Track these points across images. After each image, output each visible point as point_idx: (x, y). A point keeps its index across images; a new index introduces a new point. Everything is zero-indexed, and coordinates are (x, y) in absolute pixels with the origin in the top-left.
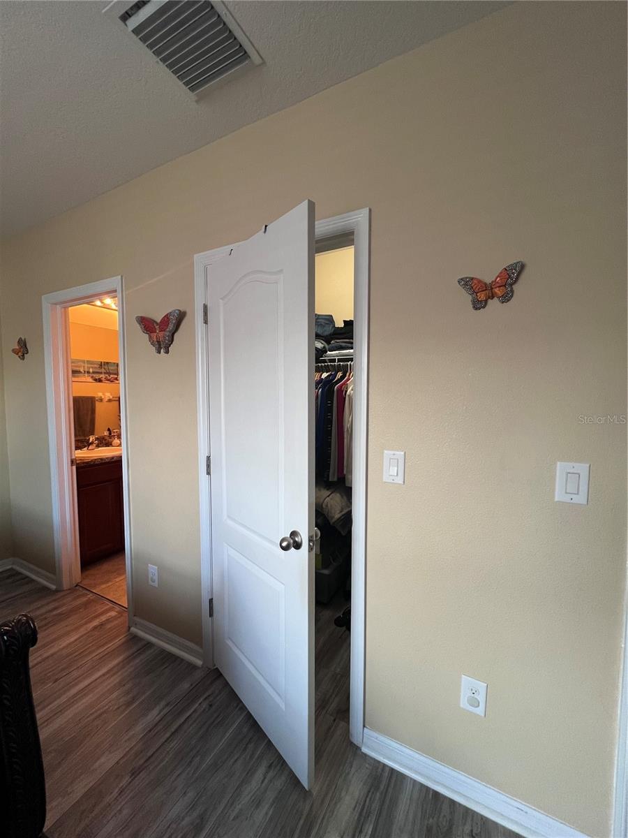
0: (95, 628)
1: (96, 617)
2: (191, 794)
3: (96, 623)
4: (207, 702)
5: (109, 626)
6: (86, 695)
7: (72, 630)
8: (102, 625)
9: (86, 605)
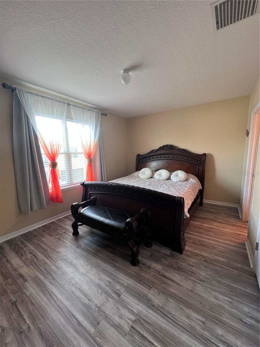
0: (237, 233)
1: (242, 232)
2: (208, 276)
3: (239, 233)
4: (239, 274)
5: (241, 236)
6: (216, 242)
7: (231, 230)
8: (240, 234)
9: (243, 227)
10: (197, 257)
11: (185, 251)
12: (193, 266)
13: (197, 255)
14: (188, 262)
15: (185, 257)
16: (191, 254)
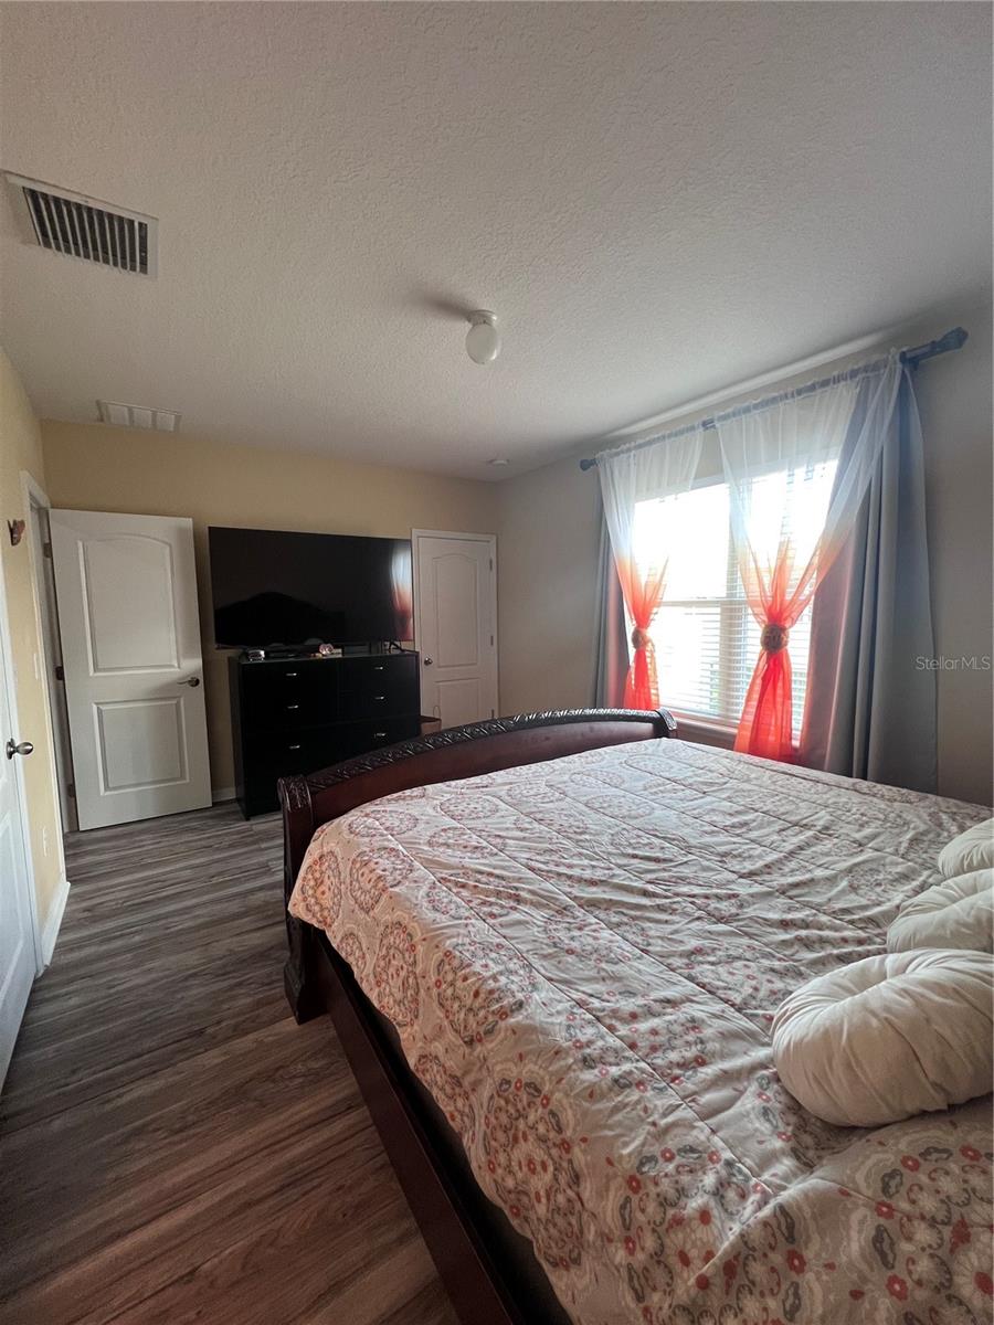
10: (233, 1022)
11: (285, 1008)
12: (232, 988)
13: (239, 1031)
14: (253, 986)
15: (273, 992)
16: (258, 1016)
